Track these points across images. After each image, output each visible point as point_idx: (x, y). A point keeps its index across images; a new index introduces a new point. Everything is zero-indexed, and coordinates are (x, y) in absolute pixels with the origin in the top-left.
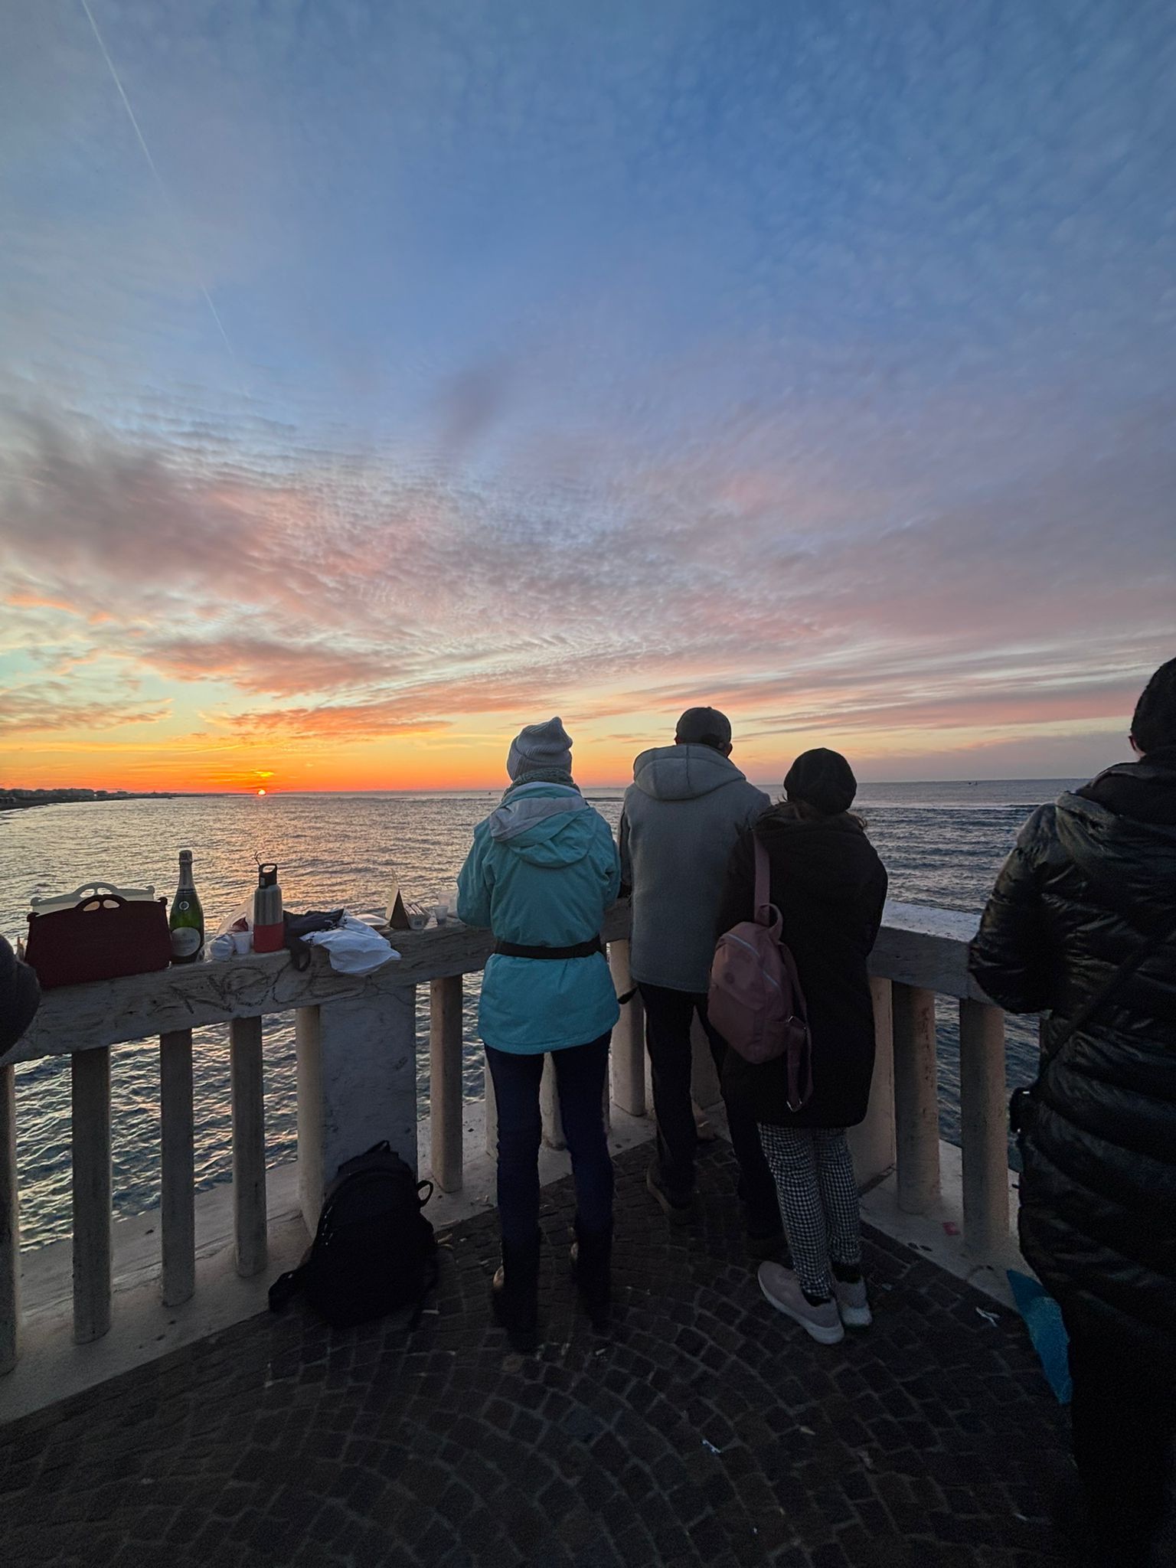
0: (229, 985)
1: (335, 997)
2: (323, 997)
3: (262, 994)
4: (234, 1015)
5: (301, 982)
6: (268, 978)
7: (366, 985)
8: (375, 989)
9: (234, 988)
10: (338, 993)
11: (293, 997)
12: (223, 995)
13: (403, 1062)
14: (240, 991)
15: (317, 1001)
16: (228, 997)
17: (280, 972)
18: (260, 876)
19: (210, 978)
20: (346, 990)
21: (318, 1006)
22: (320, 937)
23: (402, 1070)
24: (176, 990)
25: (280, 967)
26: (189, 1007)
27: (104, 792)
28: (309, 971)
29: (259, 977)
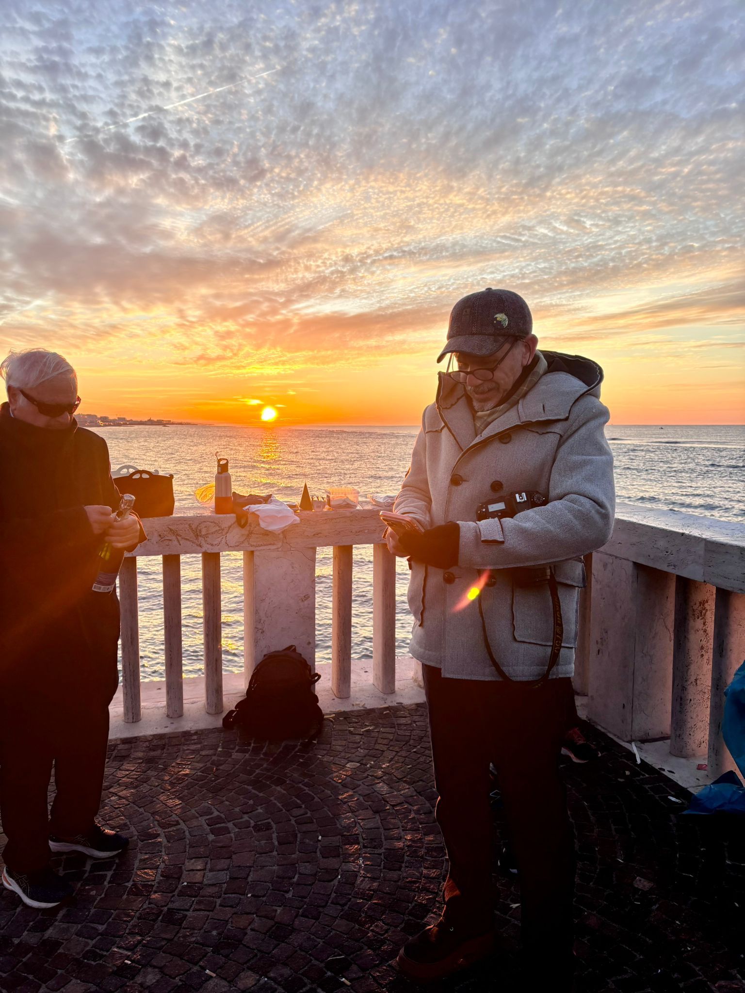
0: (200, 531)
1: (265, 548)
2: (256, 547)
3: (219, 539)
4: (203, 550)
5: (243, 535)
6: (223, 530)
7: (283, 542)
8: (289, 547)
9: (203, 533)
10: (265, 545)
11: (237, 544)
12: (197, 536)
13: (306, 597)
14: (206, 536)
15: (252, 549)
16: (200, 539)
17: (230, 527)
18: (218, 466)
19: (190, 525)
20: (270, 544)
21: (252, 552)
22: (254, 508)
23: (306, 602)
24: (171, 530)
25: (230, 524)
26: (178, 541)
28: (247, 528)
29: (217, 528)
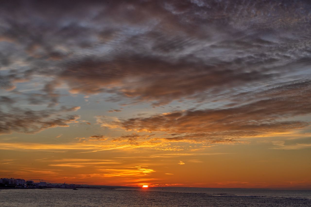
27: (31, 182)
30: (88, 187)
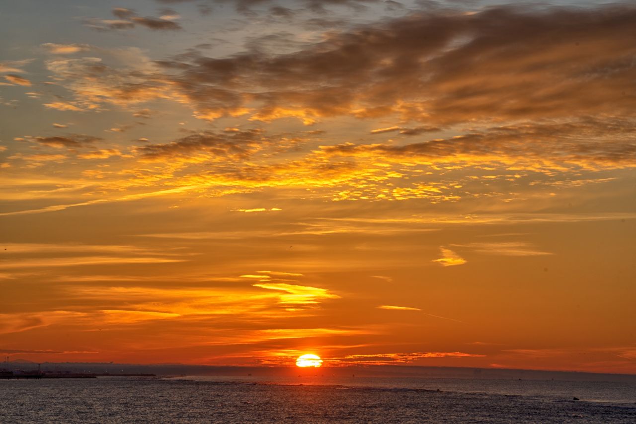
30: (36, 374)
